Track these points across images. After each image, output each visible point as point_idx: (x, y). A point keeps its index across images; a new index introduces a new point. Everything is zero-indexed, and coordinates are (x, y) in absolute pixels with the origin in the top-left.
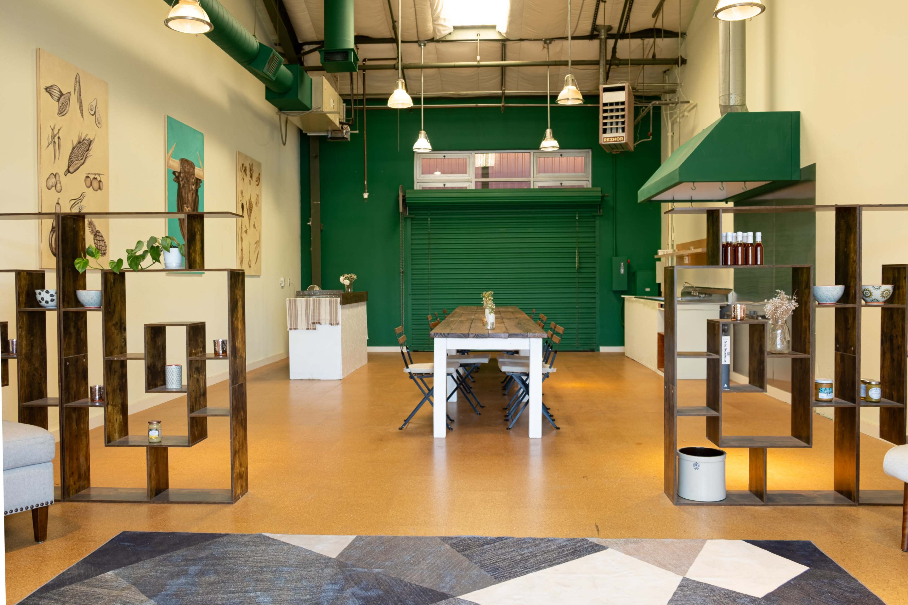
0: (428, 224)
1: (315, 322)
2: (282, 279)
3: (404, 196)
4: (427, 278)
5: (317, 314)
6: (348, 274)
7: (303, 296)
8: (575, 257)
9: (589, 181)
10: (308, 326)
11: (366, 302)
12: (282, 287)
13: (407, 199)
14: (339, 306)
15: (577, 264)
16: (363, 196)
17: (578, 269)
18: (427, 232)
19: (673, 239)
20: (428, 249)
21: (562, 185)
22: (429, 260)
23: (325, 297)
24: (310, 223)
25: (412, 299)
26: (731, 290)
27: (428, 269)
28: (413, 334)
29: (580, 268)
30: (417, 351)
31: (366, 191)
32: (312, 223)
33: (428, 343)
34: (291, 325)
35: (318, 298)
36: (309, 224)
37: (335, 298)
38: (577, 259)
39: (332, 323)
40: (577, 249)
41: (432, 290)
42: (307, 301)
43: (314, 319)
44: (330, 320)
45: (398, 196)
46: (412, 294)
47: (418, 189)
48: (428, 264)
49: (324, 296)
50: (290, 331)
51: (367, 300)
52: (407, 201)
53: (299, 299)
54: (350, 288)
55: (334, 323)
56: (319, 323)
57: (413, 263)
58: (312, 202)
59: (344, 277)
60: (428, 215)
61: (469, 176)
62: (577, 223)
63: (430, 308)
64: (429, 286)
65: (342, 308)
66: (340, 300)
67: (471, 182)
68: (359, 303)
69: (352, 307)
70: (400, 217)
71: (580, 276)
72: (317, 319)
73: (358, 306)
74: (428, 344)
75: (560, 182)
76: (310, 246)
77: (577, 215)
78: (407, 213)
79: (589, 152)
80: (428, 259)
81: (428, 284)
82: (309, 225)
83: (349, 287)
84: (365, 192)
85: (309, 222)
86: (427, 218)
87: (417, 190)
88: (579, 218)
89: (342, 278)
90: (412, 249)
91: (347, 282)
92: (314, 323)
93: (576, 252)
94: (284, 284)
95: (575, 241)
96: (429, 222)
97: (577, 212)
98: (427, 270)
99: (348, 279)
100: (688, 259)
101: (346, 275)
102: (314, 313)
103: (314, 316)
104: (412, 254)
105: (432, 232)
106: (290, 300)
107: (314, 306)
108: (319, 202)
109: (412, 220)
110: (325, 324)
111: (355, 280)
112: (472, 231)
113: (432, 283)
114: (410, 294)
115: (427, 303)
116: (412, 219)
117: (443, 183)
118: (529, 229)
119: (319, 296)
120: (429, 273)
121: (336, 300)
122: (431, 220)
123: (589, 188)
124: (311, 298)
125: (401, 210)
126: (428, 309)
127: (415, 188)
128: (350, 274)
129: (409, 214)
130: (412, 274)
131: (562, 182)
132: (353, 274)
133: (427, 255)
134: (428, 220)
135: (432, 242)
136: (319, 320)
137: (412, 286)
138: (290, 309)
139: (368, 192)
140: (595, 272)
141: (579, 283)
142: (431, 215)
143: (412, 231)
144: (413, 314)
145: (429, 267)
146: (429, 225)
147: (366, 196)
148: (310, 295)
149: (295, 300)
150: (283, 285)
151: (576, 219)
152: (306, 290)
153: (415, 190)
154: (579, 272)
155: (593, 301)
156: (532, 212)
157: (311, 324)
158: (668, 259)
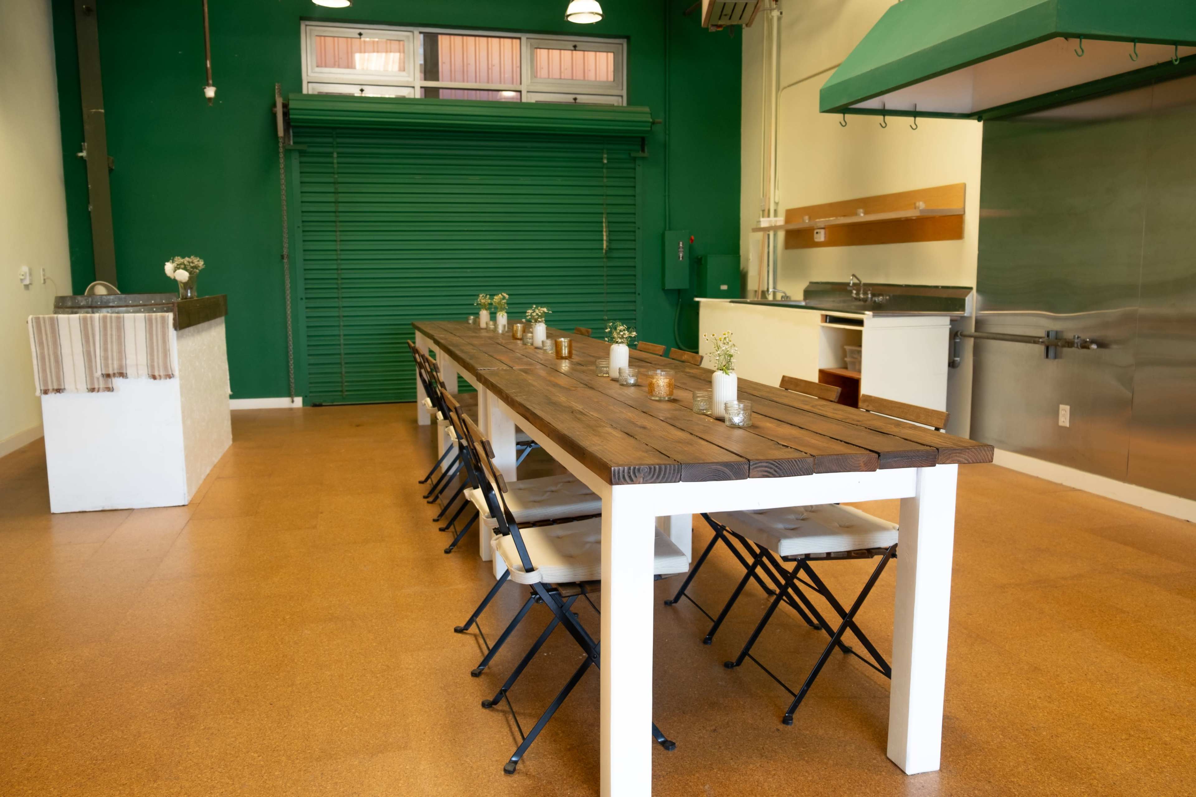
0: (333, 163)
1: (111, 372)
2: (25, 269)
3: (285, 106)
4: (335, 267)
5: (115, 354)
6: (183, 257)
7: (74, 309)
8: (602, 231)
9: (622, 96)
10: (92, 382)
11: (223, 319)
12: (27, 287)
13: (291, 112)
14: (172, 333)
15: (605, 243)
16: (204, 93)
17: (606, 251)
18: (331, 180)
19: (777, 201)
20: (335, 212)
21: (577, 101)
22: (338, 233)
23: (134, 312)
24: (83, 154)
25: (307, 308)
26: (971, 289)
27: (336, 250)
28: (310, 374)
29: (610, 249)
30: (320, 405)
31: (211, 82)
32: (88, 153)
33: (340, 389)
34: (45, 382)
35: (114, 315)
36: (80, 154)
37: (159, 314)
38: (604, 234)
39: (156, 374)
40: (604, 216)
41: (343, 290)
42: (84, 323)
43: (107, 366)
44: (151, 366)
45: (274, 105)
46: (307, 298)
47: (310, 92)
48: (336, 241)
49: (131, 309)
50: (44, 398)
51: (226, 314)
52: (291, 116)
53: (62, 317)
54: (191, 289)
55: (162, 374)
56: (122, 375)
57: (306, 238)
58: (85, 110)
59: (175, 264)
60: (333, 147)
61: (409, 76)
62: (605, 170)
63: (342, 324)
64: (339, 282)
65: (179, 338)
66: (174, 319)
67: (413, 87)
68: (213, 322)
69: (199, 332)
70: (279, 147)
71: (609, 264)
72: (116, 366)
73: (210, 328)
74: (341, 391)
75: (574, 96)
76: (89, 203)
77: (605, 156)
78: (289, 140)
79: (622, 44)
80: (335, 231)
81: (336, 279)
82: (82, 157)
83: (187, 285)
84: (208, 85)
85: (81, 151)
86: (332, 153)
87: (308, 95)
88: (608, 162)
89: (169, 267)
90: (303, 212)
91: (182, 276)
92: (108, 376)
93: (602, 222)
94: (31, 280)
95: (601, 202)
96: (335, 161)
97: (605, 151)
98: (334, 253)
99: (185, 269)
100: (825, 234)
101: (179, 260)
102: (106, 350)
103: (106, 358)
104: (303, 222)
105: (340, 180)
106: (38, 319)
107: (105, 335)
108: (103, 111)
109: (300, 156)
110: (138, 376)
111: (200, 271)
112: (418, 179)
113: (343, 276)
114: (302, 299)
115: (336, 314)
116: (302, 153)
117: (360, 87)
118: (521, 178)
119: (117, 310)
120: (339, 257)
121: (163, 318)
122: (338, 157)
123: (622, 106)
124: (96, 316)
125: (281, 133)
126: (339, 326)
127: (305, 91)
128: (189, 257)
129: (294, 143)
130: (305, 260)
131: (578, 97)
132: (196, 256)
133: (333, 224)
134: (332, 157)
135: (342, 198)
136: (121, 367)
137: (306, 284)
138: (41, 344)
139: (213, 86)
140: (635, 258)
141: (608, 276)
142: (338, 147)
143: (301, 177)
144: (308, 336)
145: (338, 247)
146: (336, 166)
147: (210, 92)
148: (93, 307)
149: (52, 320)
150: (27, 282)
151: (602, 162)
152: (83, 293)
153: (305, 95)
154: (607, 258)
155: (631, 308)
156: (526, 147)
157: (101, 379)
158: (769, 235)
